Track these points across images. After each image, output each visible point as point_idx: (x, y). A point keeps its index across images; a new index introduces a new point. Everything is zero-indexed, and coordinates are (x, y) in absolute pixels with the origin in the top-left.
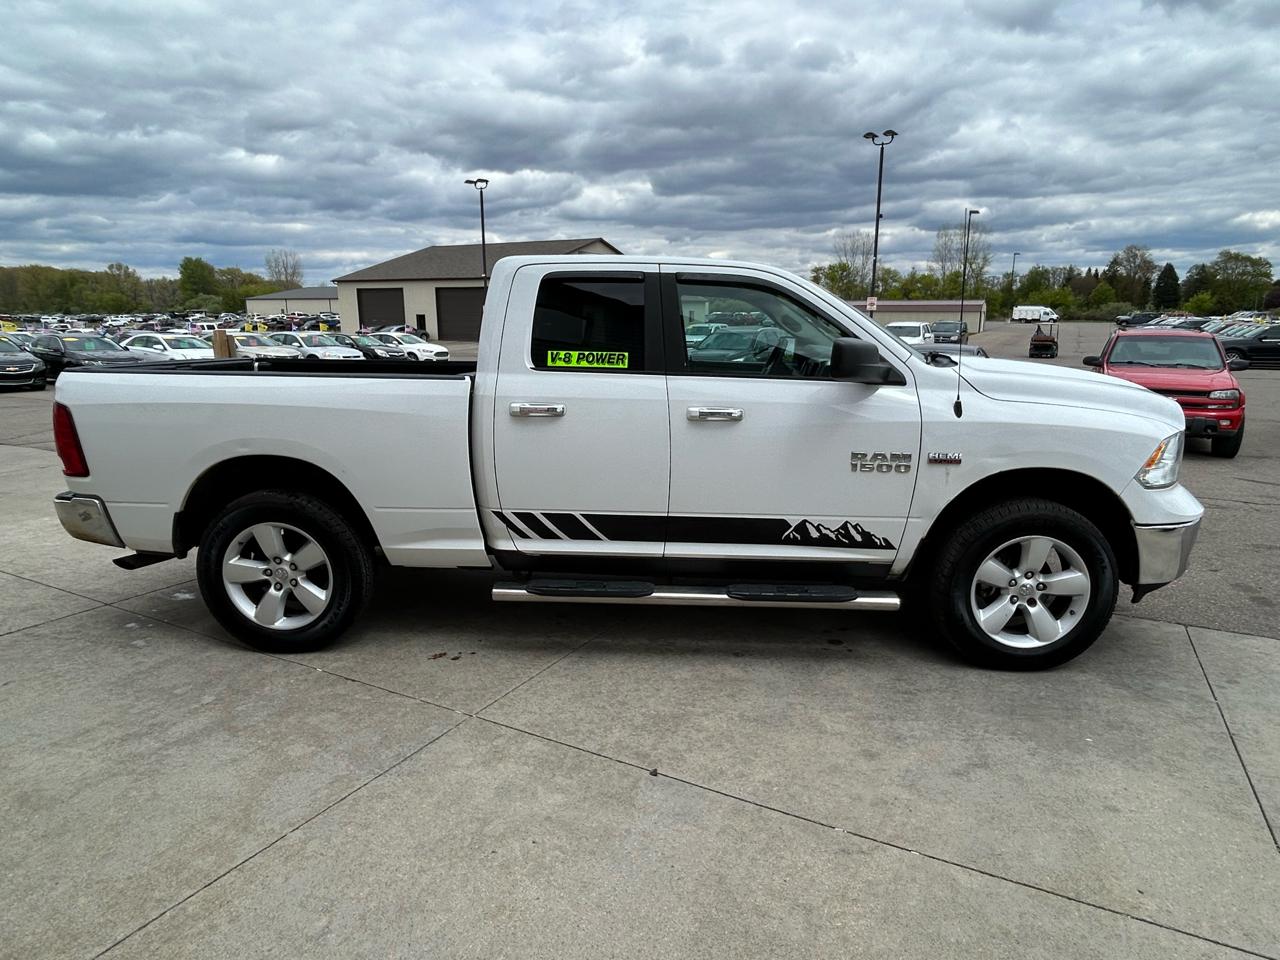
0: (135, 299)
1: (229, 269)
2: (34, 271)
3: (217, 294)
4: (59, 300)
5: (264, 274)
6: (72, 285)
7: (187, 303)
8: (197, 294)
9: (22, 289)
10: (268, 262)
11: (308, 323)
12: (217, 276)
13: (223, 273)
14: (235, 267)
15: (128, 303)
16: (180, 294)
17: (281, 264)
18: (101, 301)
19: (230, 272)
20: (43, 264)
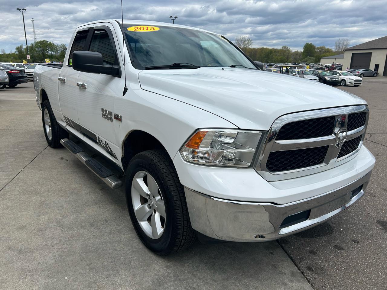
0: (287, 58)
1: (321, 47)
2: (262, 49)
3: (313, 56)
4: (266, 59)
5: (334, 49)
6: (271, 54)
7: (303, 60)
8: (307, 56)
9: (258, 55)
10: (336, 44)
11: (338, 68)
12: (316, 50)
13: (318, 48)
14: (323, 46)
15: (285, 60)
16: (301, 57)
17: (341, 44)
18: (277, 59)
19: (321, 48)
20: (265, 47)
